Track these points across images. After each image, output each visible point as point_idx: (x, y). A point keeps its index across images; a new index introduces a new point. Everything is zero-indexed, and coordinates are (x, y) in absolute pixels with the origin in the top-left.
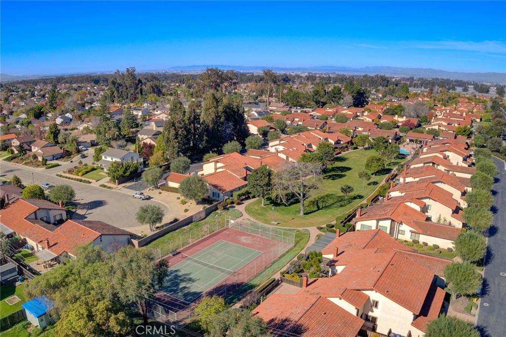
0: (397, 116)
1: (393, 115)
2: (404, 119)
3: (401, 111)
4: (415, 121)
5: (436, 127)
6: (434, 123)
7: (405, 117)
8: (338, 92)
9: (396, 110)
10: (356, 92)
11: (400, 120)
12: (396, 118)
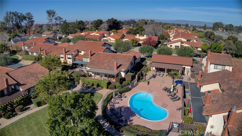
0: (138, 35)
1: (135, 34)
2: (145, 37)
3: (142, 31)
4: (156, 39)
5: (179, 44)
6: (174, 40)
7: (145, 36)
8: (99, 22)
9: (137, 31)
10: (112, 22)
11: (141, 38)
12: (137, 36)
